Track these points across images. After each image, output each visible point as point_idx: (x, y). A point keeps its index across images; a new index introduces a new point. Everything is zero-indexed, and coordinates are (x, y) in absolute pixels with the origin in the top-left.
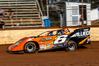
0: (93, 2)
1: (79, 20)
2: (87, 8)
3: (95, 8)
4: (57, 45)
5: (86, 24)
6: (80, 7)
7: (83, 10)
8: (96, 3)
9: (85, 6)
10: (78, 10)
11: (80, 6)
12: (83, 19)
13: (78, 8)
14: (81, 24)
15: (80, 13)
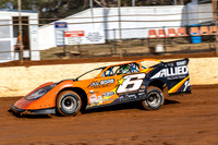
0: (44, 10)
1: (12, 49)
2: (31, 22)
3: (48, 22)
4: (123, 94)
5: (29, 59)
6: (15, 20)
7: (20, 28)
8: (51, 11)
9: (27, 17)
10: (11, 27)
11: (14, 18)
12: (22, 47)
13: (11, 23)
14: (17, 58)
15: (16, 34)
